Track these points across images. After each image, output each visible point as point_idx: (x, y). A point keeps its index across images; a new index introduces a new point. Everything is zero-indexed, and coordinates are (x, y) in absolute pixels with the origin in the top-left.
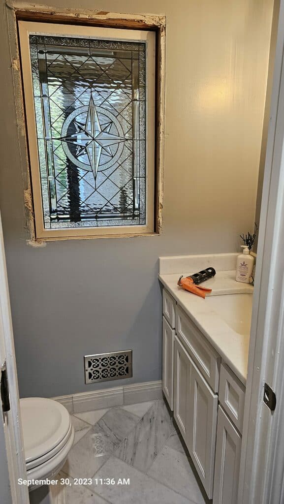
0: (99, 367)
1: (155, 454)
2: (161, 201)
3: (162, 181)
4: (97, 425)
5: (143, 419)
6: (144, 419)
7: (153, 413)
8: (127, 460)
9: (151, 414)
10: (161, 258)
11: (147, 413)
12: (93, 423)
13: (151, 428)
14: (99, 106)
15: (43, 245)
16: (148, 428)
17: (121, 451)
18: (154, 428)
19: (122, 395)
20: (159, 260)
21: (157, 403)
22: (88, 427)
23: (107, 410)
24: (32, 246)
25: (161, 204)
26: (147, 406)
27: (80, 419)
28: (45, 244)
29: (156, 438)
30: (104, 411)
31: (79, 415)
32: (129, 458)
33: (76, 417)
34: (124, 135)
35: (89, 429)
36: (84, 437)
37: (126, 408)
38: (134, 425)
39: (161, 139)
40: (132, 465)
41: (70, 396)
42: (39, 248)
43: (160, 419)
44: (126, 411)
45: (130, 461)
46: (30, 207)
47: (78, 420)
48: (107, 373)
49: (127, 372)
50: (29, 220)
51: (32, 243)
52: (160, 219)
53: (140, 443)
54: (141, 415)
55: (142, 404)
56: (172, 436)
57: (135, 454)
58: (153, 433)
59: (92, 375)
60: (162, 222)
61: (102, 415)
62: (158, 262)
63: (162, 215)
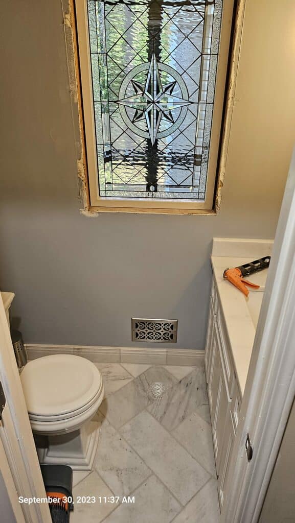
0: (145, 330)
1: (183, 418)
2: (221, 178)
3: (225, 156)
4: (139, 378)
5: (180, 382)
6: (182, 382)
7: (192, 378)
8: (156, 417)
9: (190, 379)
10: (215, 240)
11: (186, 378)
12: (135, 376)
13: (186, 392)
14: (162, 63)
15: (95, 215)
16: (183, 391)
17: (153, 408)
18: (188, 393)
19: (166, 356)
20: (212, 241)
21: (198, 369)
22: (130, 378)
23: (150, 366)
24: (84, 216)
25: (221, 181)
26: (186, 370)
27: (125, 369)
28: (98, 215)
29: (188, 404)
30: (147, 367)
31: (125, 365)
32: (159, 416)
33: (122, 367)
34: (189, 97)
35: (130, 380)
36: (125, 386)
37: (167, 367)
38: (171, 386)
39: (229, 106)
40: (160, 422)
41: (118, 348)
42: (91, 218)
43: (196, 386)
44: (167, 372)
45: (159, 419)
46: (83, 178)
47: (123, 369)
48: (153, 336)
49: (172, 338)
50: (82, 190)
51: (85, 213)
52: (219, 198)
53: (173, 404)
54: (180, 378)
55: (183, 367)
56: (204, 405)
57: (165, 413)
58: (187, 398)
59: (138, 335)
60: (221, 202)
61: (145, 370)
62: (211, 244)
63: (220, 194)
